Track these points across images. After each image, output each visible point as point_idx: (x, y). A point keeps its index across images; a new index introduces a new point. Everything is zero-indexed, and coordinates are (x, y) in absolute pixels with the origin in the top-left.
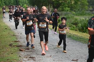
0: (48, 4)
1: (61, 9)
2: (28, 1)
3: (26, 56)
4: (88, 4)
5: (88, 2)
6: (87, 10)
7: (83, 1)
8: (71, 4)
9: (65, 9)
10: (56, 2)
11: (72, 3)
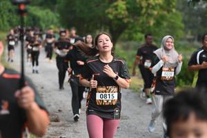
0: (99, 25)
1: (127, 36)
2: (57, 18)
3: (51, 135)
4: (183, 25)
5: (184, 22)
6: (181, 39)
7: (173, 21)
8: (147, 25)
9: (134, 35)
10: (116, 22)
11: (149, 23)
